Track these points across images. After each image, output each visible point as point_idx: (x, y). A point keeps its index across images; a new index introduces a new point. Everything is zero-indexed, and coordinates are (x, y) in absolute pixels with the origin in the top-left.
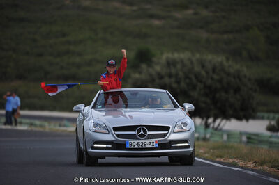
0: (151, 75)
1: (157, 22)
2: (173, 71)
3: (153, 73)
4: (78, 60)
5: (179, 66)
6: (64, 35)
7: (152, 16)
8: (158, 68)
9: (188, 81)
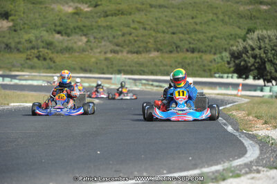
0: (245, 48)
1: (265, 7)
2: (262, 45)
3: (247, 46)
4: (201, 36)
5: (267, 41)
6: (193, 18)
7: (261, 3)
8: (250, 42)
9: (273, 52)
